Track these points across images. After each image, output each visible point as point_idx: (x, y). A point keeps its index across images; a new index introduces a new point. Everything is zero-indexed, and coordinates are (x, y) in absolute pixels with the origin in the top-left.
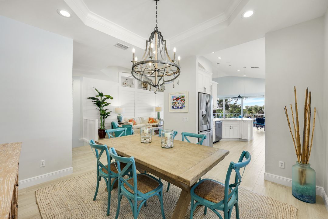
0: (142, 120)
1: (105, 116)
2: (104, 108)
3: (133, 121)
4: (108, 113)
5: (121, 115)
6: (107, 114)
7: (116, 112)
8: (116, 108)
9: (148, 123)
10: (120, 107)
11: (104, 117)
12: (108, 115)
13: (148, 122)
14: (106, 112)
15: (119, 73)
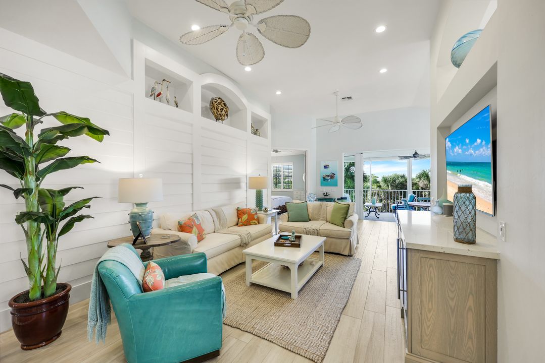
0: (220, 220)
1: (61, 225)
2: (53, 181)
3: (195, 229)
4: (76, 207)
5: (147, 208)
6: (75, 211)
7: (121, 198)
8: (122, 180)
9: (237, 225)
10: (141, 176)
11: (51, 228)
12: (81, 218)
13: (235, 223)
14: (68, 200)
15: (135, 41)
